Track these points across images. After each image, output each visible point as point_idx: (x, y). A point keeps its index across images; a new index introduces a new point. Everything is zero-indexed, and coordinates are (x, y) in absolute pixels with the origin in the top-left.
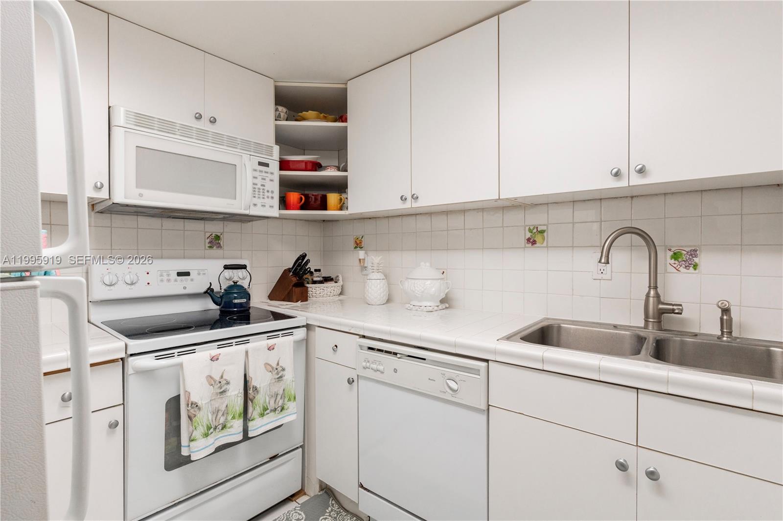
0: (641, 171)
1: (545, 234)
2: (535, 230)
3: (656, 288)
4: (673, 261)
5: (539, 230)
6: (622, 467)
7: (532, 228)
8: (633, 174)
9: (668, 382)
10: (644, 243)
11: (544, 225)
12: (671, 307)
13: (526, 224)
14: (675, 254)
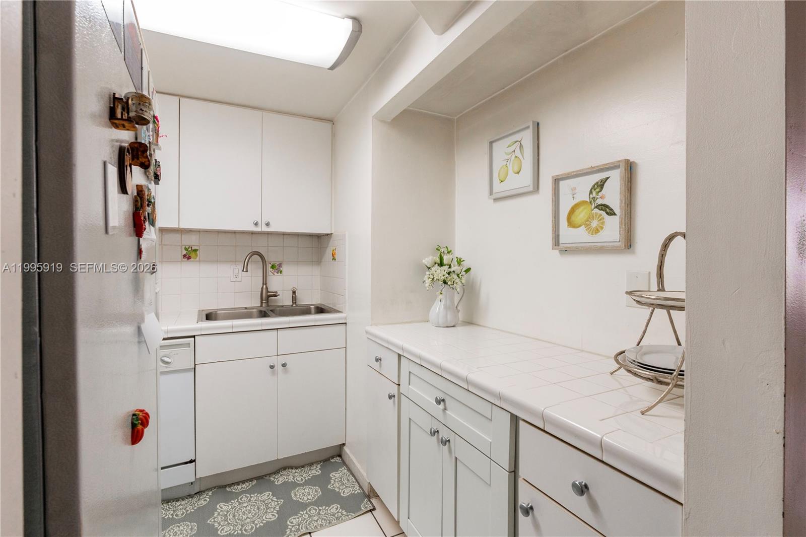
0: (268, 224)
1: (198, 252)
2: (190, 249)
3: (266, 284)
4: (271, 270)
5: (193, 249)
6: (272, 367)
7: (187, 247)
8: (264, 225)
9: (289, 323)
10: (260, 260)
11: (197, 246)
12: (273, 293)
13: (183, 244)
14: (272, 265)
